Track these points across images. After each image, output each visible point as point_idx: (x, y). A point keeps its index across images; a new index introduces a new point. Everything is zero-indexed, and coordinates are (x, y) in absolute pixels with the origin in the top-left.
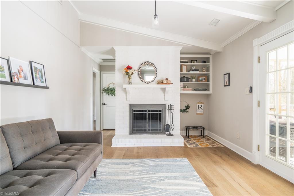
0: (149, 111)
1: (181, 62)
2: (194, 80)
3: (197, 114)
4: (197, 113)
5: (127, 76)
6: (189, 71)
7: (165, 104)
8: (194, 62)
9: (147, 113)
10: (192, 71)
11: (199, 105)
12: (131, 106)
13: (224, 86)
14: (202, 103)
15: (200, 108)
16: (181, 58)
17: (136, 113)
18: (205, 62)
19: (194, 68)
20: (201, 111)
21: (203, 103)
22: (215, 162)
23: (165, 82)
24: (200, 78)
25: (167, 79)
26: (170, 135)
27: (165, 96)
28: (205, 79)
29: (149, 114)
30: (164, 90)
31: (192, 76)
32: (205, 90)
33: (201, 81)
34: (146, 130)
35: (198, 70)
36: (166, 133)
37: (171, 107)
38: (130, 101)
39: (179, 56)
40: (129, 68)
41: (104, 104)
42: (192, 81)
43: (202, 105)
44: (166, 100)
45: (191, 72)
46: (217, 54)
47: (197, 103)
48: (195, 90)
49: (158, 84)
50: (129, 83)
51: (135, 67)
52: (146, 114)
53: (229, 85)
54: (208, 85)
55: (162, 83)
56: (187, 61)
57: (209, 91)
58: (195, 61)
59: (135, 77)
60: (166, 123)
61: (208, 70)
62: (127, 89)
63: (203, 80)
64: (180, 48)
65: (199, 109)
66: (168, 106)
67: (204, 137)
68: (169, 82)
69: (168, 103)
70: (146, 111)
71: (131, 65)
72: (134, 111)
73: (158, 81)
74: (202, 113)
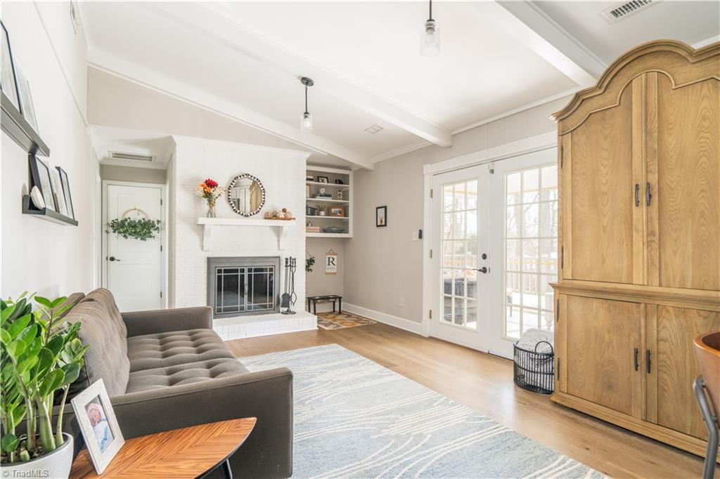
0: (250, 270)
1: (308, 179)
2: (322, 213)
3: (326, 273)
4: (327, 271)
5: (206, 200)
6: (313, 196)
7: (279, 257)
8: (323, 181)
9: (246, 274)
10: (320, 196)
11: (329, 258)
13: (377, 226)
14: (334, 254)
15: (331, 263)
16: (308, 172)
17: (223, 274)
18: (341, 182)
19: (323, 191)
20: (332, 269)
21: (336, 254)
22: (378, 342)
23: (282, 215)
24: (333, 210)
25: (284, 210)
26: (288, 312)
27: (279, 241)
28: (340, 212)
29: (250, 276)
30: (278, 231)
31: (320, 205)
32: (341, 231)
33: (335, 214)
34: (242, 309)
35: (330, 196)
36: (282, 309)
37: (291, 263)
38: (208, 251)
39: (304, 168)
40: (210, 184)
41: (112, 259)
42: (319, 215)
43: (335, 257)
44: (281, 248)
45: (318, 199)
46: (362, 172)
47: (327, 254)
48: (325, 231)
49: (265, 218)
50: (211, 214)
51: (223, 182)
52: (242, 277)
53: (386, 225)
54: (346, 223)
55: (275, 216)
56: (312, 177)
57: (347, 232)
58: (325, 180)
59: (221, 204)
60: (282, 292)
61: (345, 196)
62: (206, 227)
63: (339, 214)
64: (307, 155)
65: (329, 265)
66: (287, 259)
67: (340, 313)
68: (289, 216)
69: (284, 255)
70: (243, 271)
71: (215, 180)
72: (219, 271)
73: (267, 213)
74: (335, 271)
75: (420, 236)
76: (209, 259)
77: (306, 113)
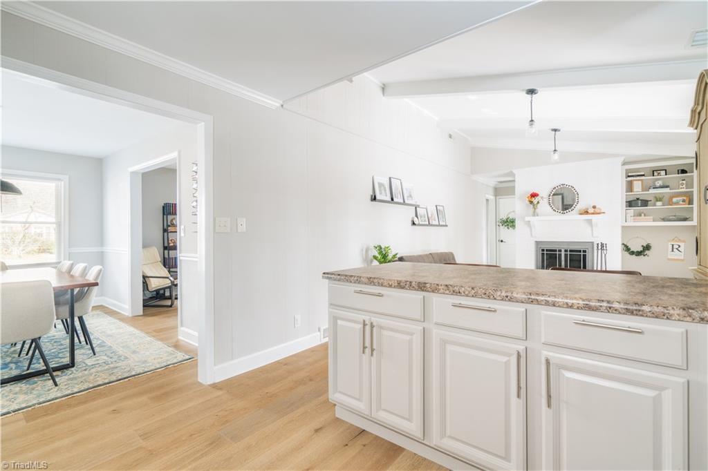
0: (566, 251)
2: (659, 203)
3: (669, 259)
4: (669, 257)
5: (531, 206)
6: (647, 189)
7: (592, 242)
8: (659, 174)
9: (563, 253)
10: (655, 188)
11: (673, 245)
12: (537, 243)
14: (680, 241)
15: (675, 250)
16: (632, 170)
17: (545, 252)
18: (684, 172)
19: (659, 183)
20: (676, 256)
21: (684, 241)
23: (591, 210)
24: (675, 200)
25: (594, 207)
27: (592, 230)
28: (684, 201)
29: (566, 255)
30: (590, 222)
31: (657, 196)
32: (685, 219)
33: (677, 203)
35: (667, 187)
37: (602, 247)
38: (536, 237)
40: (534, 195)
41: (502, 241)
42: (655, 205)
43: (682, 245)
44: (594, 235)
45: (652, 191)
47: (669, 241)
48: (664, 220)
50: (535, 214)
51: (544, 192)
52: (560, 255)
54: (690, 211)
55: (586, 212)
56: (643, 173)
57: (692, 220)
58: (663, 172)
59: (544, 206)
61: (690, 185)
62: (531, 223)
63: (681, 203)
65: (673, 251)
66: (598, 244)
68: (598, 211)
69: (597, 241)
70: (560, 251)
71: (537, 192)
72: (543, 250)
73: (580, 210)
74: (682, 258)
76: (536, 242)
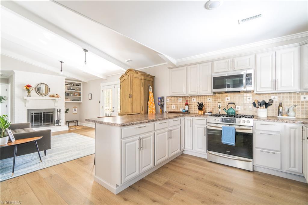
0: (44, 113)
1: (65, 84)
2: (72, 95)
3: (73, 114)
4: (74, 113)
5: (27, 91)
6: (69, 90)
7: (55, 109)
8: (72, 85)
9: (43, 114)
13: (89, 99)
14: (76, 107)
15: (75, 110)
16: (65, 82)
17: (34, 114)
18: (78, 85)
19: (72, 88)
20: (75, 112)
23: (55, 96)
24: (76, 94)
25: (57, 94)
26: (58, 125)
27: (55, 104)
28: (78, 95)
29: (44, 115)
30: (54, 100)
31: (71, 92)
32: (78, 101)
33: (76, 95)
34: (41, 125)
35: (74, 90)
36: (56, 125)
37: (59, 111)
38: (28, 107)
39: (64, 81)
40: (29, 86)
42: (70, 95)
43: (76, 108)
44: (56, 106)
45: (70, 90)
46: (84, 83)
47: (73, 108)
48: (73, 100)
49: (50, 97)
50: (29, 95)
51: (33, 85)
52: (41, 115)
53: (91, 99)
54: (80, 98)
55: (53, 96)
56: (68, 84)
57: (80, 101)
58: (73, 85)
59: (33, 93)
60: (56, 119)
61: (80, 90)
62: (27, 100)
64: (65, 77)
66: (58, 109)
67: (78, 125)
68: (58, 96)
70: (41, 113)
72: (32, 113)
73: (50, 95)
74: (77, 113)
75: (100, 103)
76: (28, 110)
77: (61, 70)
